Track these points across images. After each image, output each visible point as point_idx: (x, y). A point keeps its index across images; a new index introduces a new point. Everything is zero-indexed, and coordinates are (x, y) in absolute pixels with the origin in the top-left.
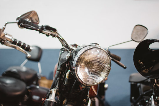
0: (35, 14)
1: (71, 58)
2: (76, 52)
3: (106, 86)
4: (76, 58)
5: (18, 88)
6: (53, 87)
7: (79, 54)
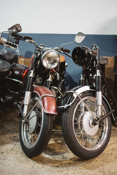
0: (19, 26)
1: (40, 56)
2: (43, 52)
3: (66, 64)
4: (43, 56)
5: (5, 67)
6: (32, 69)
7: (45, 53)
